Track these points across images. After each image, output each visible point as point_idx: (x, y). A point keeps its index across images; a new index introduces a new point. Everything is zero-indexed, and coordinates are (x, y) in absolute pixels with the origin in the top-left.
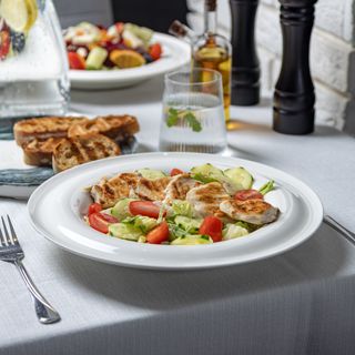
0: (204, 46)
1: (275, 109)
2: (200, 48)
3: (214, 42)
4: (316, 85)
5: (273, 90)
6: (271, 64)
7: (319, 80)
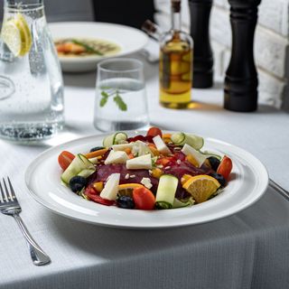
0: (171, 41)
1: (226, 91)
2: (167, 43)
3: (179, 38)
4: (259, 71)
5: (224, 75)
6: (222, 54)
7: (261, 68)
